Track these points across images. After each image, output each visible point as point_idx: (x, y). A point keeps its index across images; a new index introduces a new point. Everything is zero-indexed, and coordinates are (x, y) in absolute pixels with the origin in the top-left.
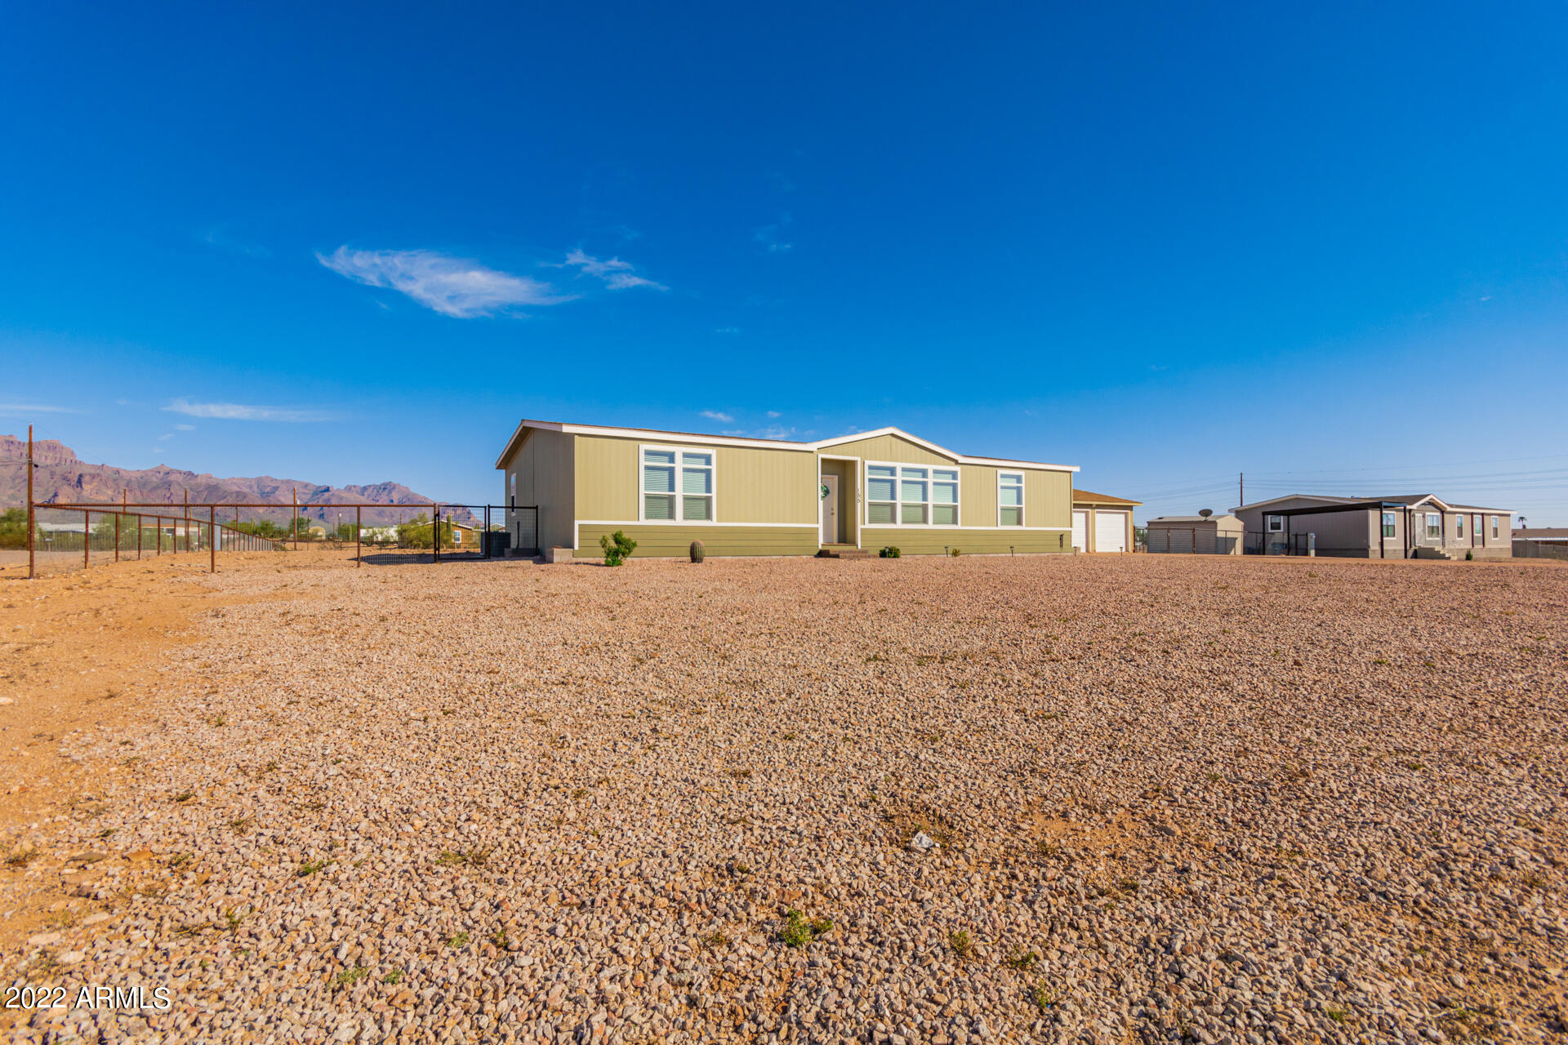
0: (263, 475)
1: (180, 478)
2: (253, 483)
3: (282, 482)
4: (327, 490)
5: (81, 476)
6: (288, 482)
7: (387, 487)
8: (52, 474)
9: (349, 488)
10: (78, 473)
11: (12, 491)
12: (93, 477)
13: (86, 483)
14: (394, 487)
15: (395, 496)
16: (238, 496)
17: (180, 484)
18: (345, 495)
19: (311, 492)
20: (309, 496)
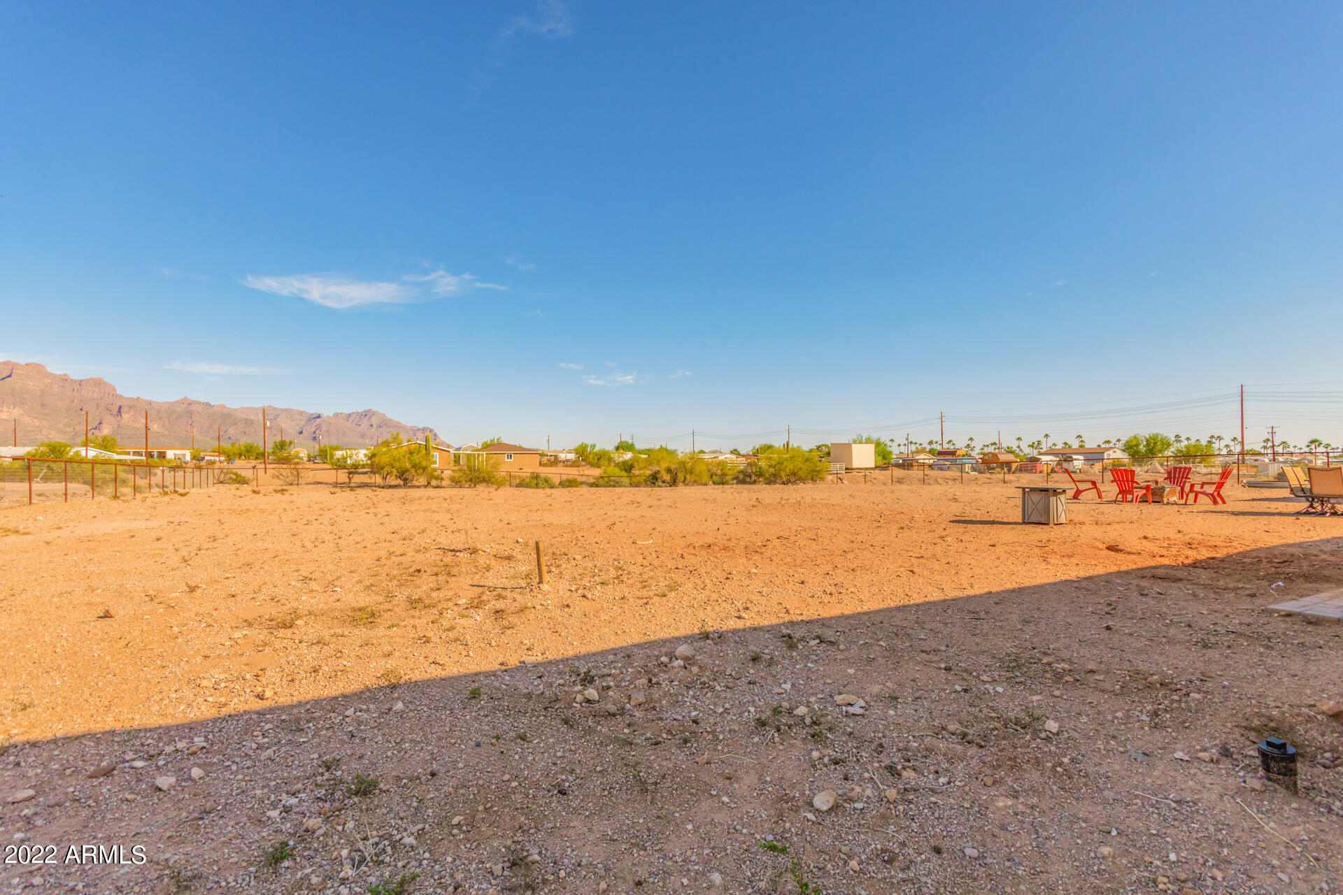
0: (267, 405)
1: (200, 408)
3: (282, 410)
4: (319, 417)
5: (120, 407)
6: (287, 410)
7: (367, 414)
8: (98, 406)
9: (336, 415)
10: (118, 405)
11: (67, 420)
12: (130, 407)
13: (125, 413)
14: (373, 415)
15: (374, 421)
16: (246, 422)
17: (199, 414)
18: (333, 421)
19: (306, 419)
20: (304, 422)
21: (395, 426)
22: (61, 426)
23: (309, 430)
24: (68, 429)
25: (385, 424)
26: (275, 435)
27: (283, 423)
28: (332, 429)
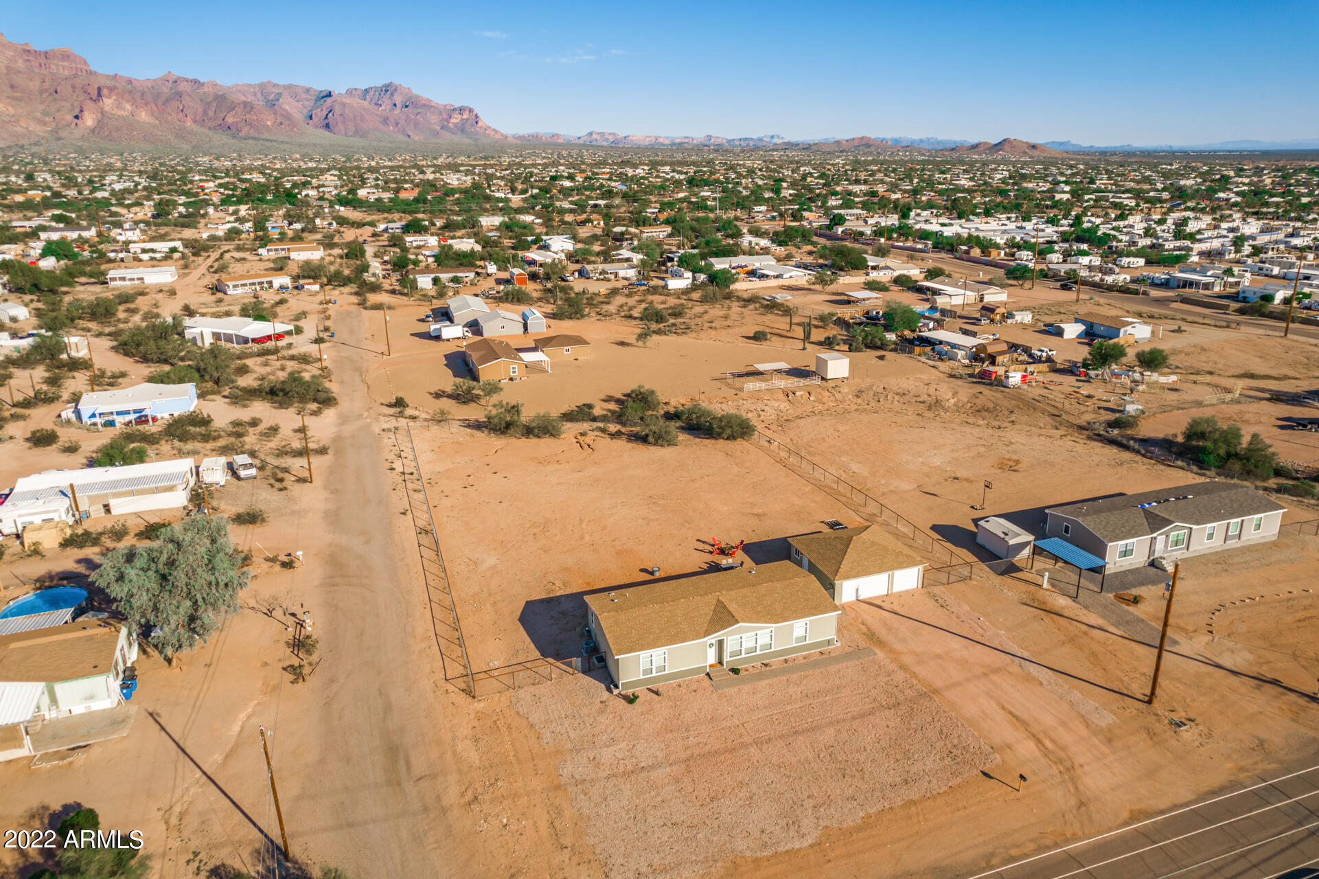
0: (265, 81)
1: (188, 87)
2: (257, 89)
3: (284, 86)
4: (329, 95)
5: (99, 89)
6: (290, 87)
7: (388, 89)
8: (74, 87)
9: (350, 92)
10: (96, 86)
12: (112, 89)
13: (106, 96)
14: (396, 90)
15: (398, 99)
16: (245, 107)
17: (189, 94)
18: (347, 101)
19: (314, 98)
20: (312, 103)
21: (424, 105)
22: (39, 114)
23: (319, 114)
24: (47, 119)
25: (411, 103)
26: (281, 124)
27: (289, 105)
28: (347, 111)
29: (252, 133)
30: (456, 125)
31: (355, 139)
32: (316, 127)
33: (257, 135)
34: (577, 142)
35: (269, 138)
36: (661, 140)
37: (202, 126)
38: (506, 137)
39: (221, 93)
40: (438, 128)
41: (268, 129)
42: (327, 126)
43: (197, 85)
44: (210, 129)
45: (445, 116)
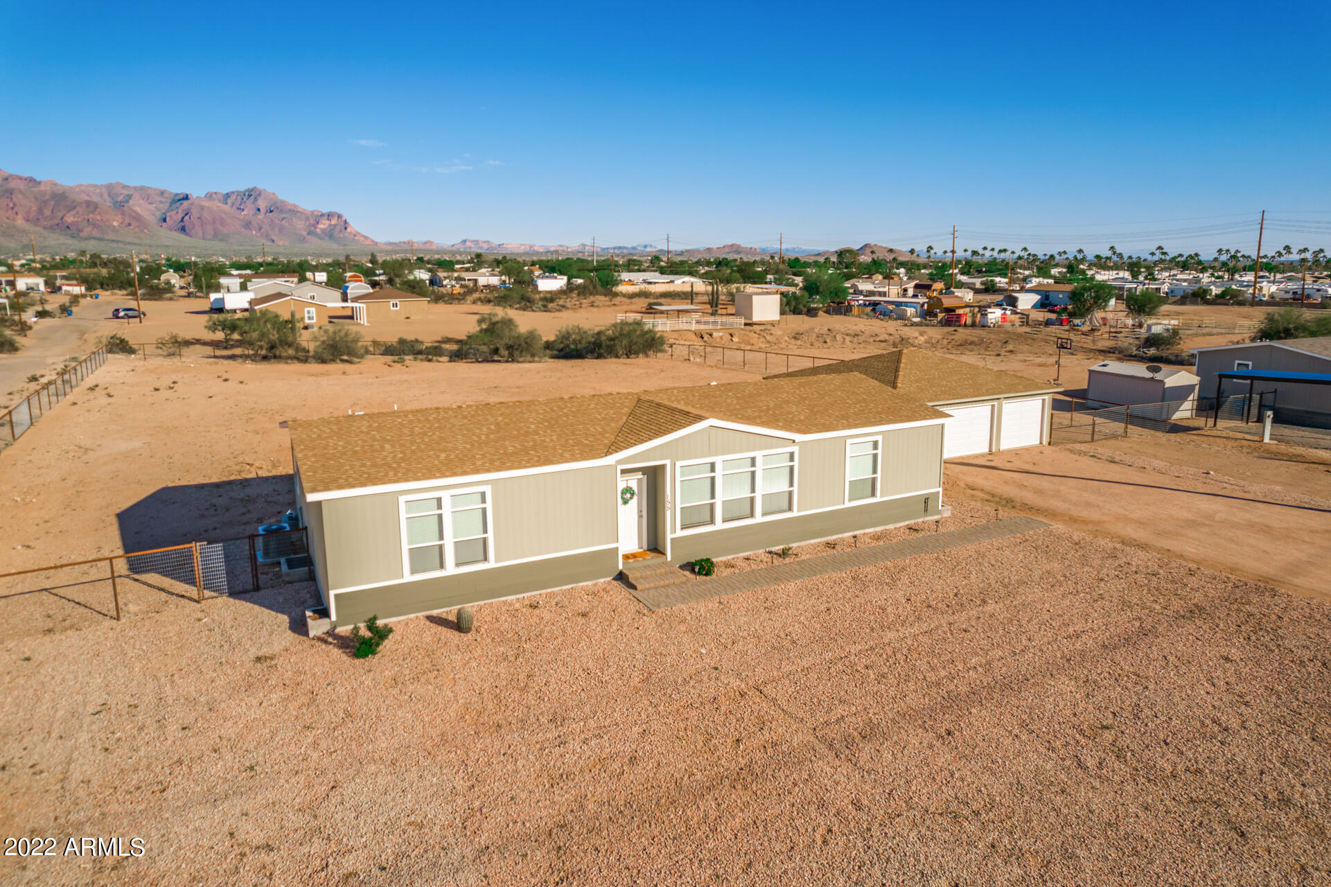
0: (114, 181)
1: (22, 185)
2: (104, 190)
3: (135, 188)
4: (186, 198)
6: (142, 188)
7: (251, 194)
9: (210, 196)
14: (259, 195)
15: (262, 204)
16: (88, 207)
17: (23, 194)
18: (206, 204)
19: (169, 201)
20: (167, 205)
21: (290, 210)
23: (174, 217)
25: (276, 208)
26: (129, 224)
27: (139, 206)
28: (205, 214)
29: (96, 233)
30: (323, 231)
31: (213, 242)
32: (171, 230)
33: (101, 236)
34: (450, 248)
35: (115, 238)
36: (536, 248)
37: (36, 225)
38: (376, 244)
39: (61, 192)
40: (305, 233)
41: (114, 229)
42: (183, 229)
43: (31, 184)
44: (45, 228)
45: (312, 222)
